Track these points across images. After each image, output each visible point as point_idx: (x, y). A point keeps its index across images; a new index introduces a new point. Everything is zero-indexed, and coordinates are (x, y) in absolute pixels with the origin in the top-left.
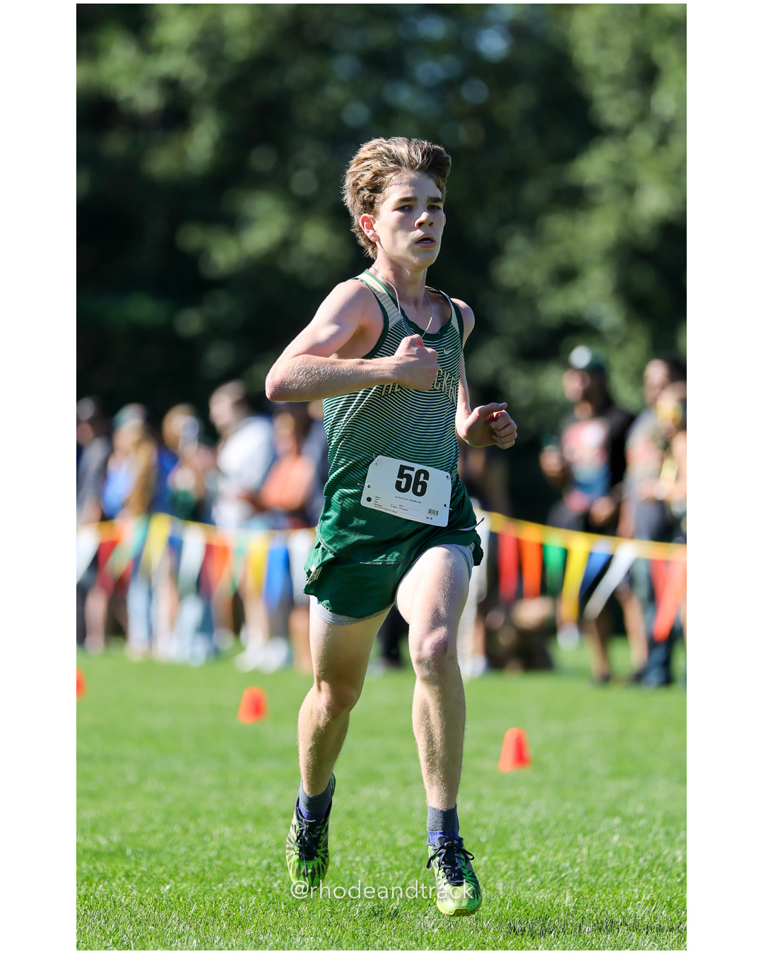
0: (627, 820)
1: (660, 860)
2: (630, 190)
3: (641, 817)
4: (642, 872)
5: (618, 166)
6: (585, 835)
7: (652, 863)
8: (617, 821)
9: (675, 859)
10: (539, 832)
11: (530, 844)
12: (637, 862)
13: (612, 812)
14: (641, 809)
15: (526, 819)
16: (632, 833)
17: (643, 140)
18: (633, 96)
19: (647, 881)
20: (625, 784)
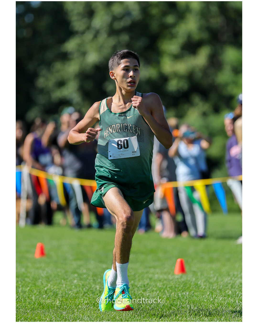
0: (80, 275)
1: (91, 289)
2: (84, 54)
3: (85, 274)
4: (85, 293)
5: (80, 45)
6: (64, 280)
7: (88, 290)
8: (76, 275)
9: (96, 289)
10: (48, 279)
11: (45, 284)
12: (83, 289)
13: (74, 272)
14: (85, 271)
15: (44, 274)
16: (81, 279)
17: (89, 36)
18: (85, 20)
19: (86, 296)
20: (79, 263)
